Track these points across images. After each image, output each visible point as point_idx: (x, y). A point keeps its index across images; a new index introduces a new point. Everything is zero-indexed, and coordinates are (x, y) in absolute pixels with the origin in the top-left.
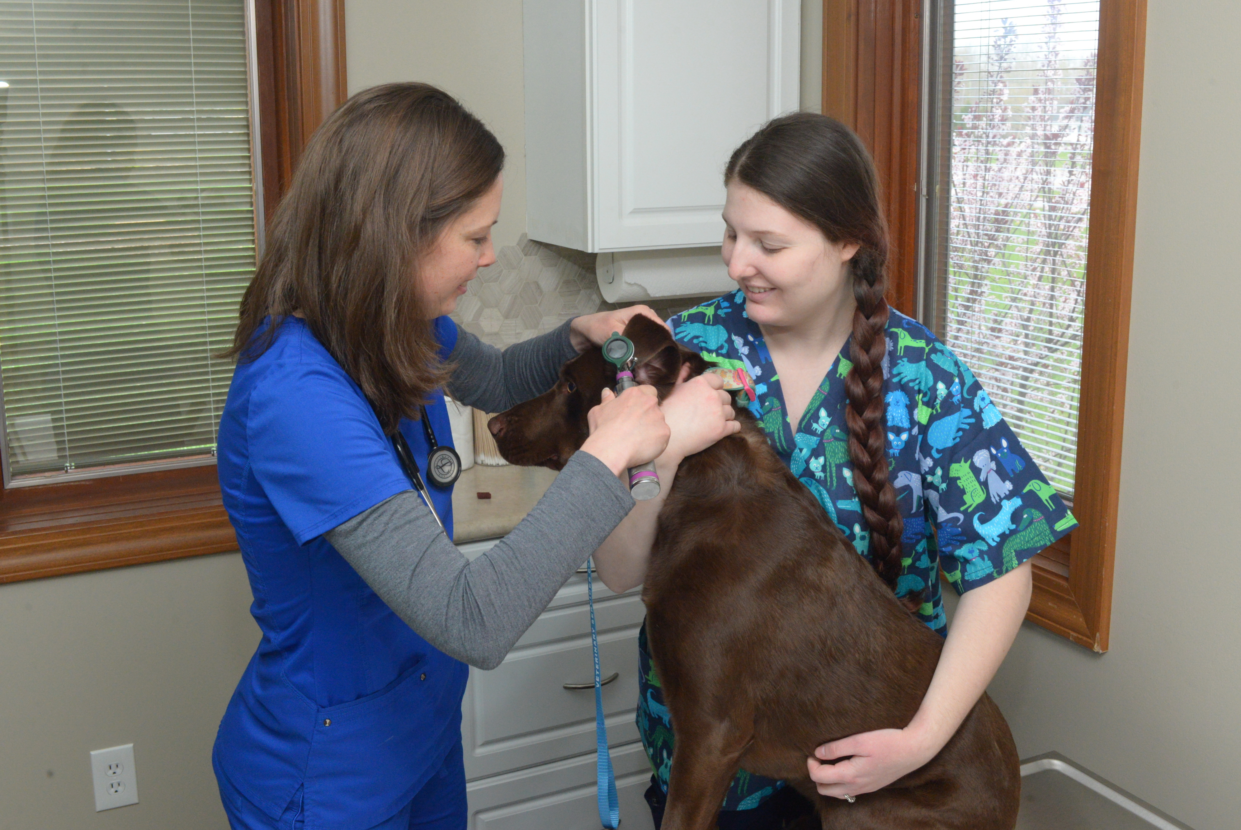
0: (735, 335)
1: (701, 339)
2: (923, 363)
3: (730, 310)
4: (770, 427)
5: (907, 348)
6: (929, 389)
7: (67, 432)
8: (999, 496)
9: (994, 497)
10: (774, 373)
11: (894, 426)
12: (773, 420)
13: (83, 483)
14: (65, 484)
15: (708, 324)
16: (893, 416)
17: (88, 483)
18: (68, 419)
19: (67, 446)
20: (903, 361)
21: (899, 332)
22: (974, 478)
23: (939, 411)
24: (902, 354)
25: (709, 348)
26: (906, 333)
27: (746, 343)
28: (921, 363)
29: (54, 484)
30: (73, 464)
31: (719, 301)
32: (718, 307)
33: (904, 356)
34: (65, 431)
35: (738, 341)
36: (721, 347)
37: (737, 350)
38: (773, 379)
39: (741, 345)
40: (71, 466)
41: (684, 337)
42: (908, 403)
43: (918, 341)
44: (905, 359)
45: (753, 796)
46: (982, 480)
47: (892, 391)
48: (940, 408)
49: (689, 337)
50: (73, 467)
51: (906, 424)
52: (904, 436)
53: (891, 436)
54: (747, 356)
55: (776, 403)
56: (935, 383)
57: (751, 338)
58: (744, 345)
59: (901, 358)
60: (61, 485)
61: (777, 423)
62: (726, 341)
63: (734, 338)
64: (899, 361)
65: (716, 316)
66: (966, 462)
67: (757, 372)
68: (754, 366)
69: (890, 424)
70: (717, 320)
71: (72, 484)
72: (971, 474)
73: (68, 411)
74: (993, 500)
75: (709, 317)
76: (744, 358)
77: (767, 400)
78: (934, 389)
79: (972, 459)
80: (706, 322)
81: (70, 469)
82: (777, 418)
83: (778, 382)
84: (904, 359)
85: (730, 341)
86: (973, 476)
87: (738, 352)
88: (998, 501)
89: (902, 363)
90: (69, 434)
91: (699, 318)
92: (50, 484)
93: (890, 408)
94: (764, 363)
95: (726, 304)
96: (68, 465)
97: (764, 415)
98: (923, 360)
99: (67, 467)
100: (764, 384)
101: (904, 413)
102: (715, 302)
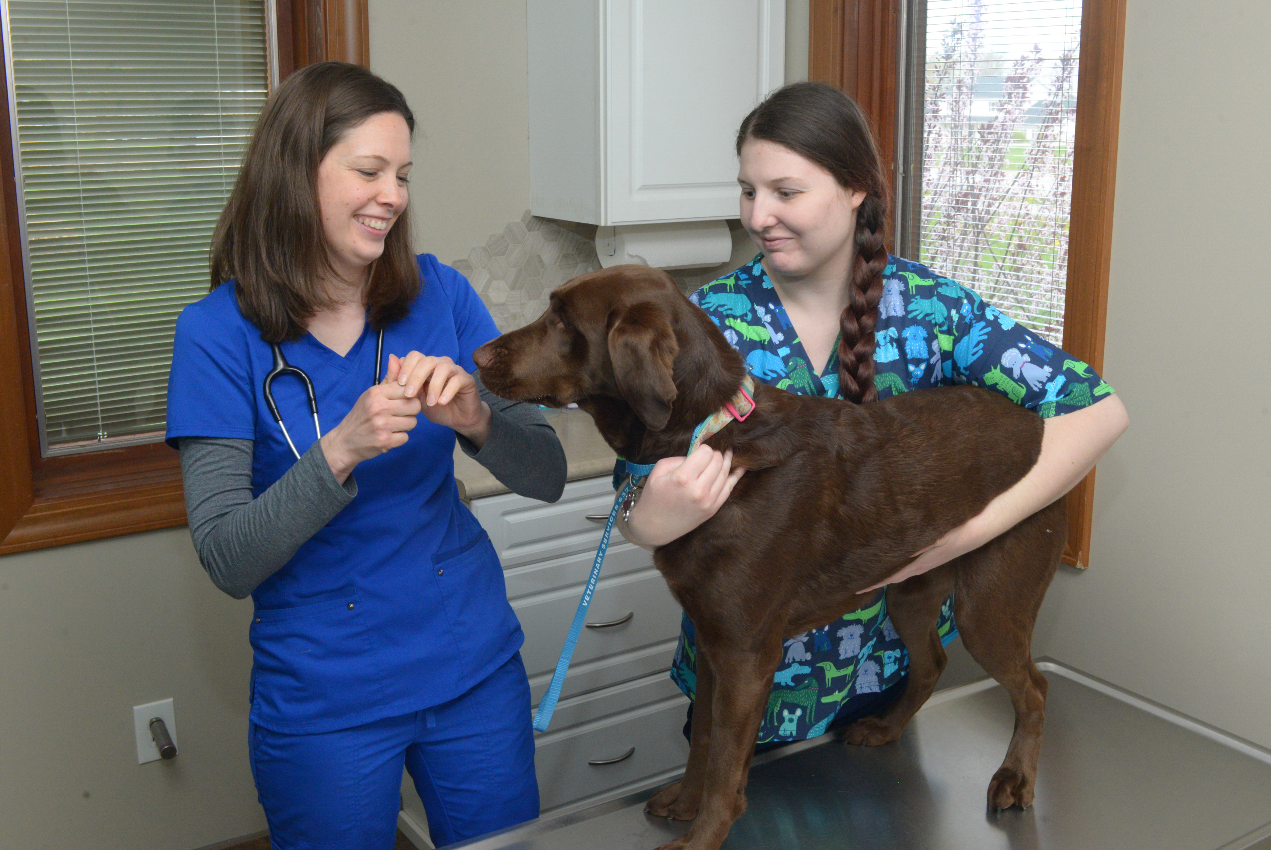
0: (757, 305)
1: (726, 307)
2: (935, 298)
3: (750, 282)
4: (799, 382)
5: (917, 286)
6: (945, 319)
7: (100, 403)
8: (1040, 382)
9: (1036, 386)
10: (795, 336)
11: (913, 358)
12: (800, 376)
13: (116, 451)
14: (99, 453)
15: (731, 292)
16: (911, 349)
17: (120, 451)
18: (101, 389)
19: (100, 416)
20: (917, 299)
21: (907, 275)
22: (1009, 379)
23: (957, 334)
24: (914, 293)
25: (734, 314)
26: (914, 275)
27: (768, 311)
28: (933, 298)
29: (88, 453)
30: (105, 433)
31: (737, 273)
32: (737, 279)
33: (916, 295)
34: (98, 401)
35: (760, 310)
36: (746, 315)
37: (760, 319)
38: (795, 342)
39: (764, 314)
40: (103, 435)
41: (710, 308)
42: (926, 336)
43: (926, 280)
44: (918, 297)
45: (820, 723)
46: (1016, 378)
47: (908, 327)
48: (957, 331)
49: (714, 307)
50: (106, 436)
51: (925, 355)
52: (923, 366)
53: (911, 368)
54: (769, 323)
55: (801, 361)
56: (949, 312)
57: (771, 306)
58: (766, 313)
59: (913, 296)
60: (95, 453)
61: (804, 378)
62: (750, 311)
63: (756, 307)
64: (913, 300)
65: (736, 285)
66: (995, 368)
67: (779, 337)
68: (776, 333)
69: (909, 357)
70: (738, 289)
71: (106, 452)
72: (1005, 377)
73: (100, 382)
74: (1036, 389)
75: (730, 286)
76: (767, 325)
77: (790, 360)
78: (949, 318)
79: (1000, 362)
80: (728, 291)
81: (103, 438)
82: (803, 374)
83: (800, 344)
84: (916, 297)
85: (753, 311)
86: (1007, 377)
87: (761, 321)
88: (1041, 387)
89: (916, 301)
90: (102, 404)
91: (720, 289)
92: (85, 453)
93: (908, 342)
94: (786, 329)
95: (744, 276)
96: (101, 434)
97: (790, 373)
98: (935, 296)
99: (100, 436)
100: (787, 347)
101: (922, 345)
102: (733, 275)
